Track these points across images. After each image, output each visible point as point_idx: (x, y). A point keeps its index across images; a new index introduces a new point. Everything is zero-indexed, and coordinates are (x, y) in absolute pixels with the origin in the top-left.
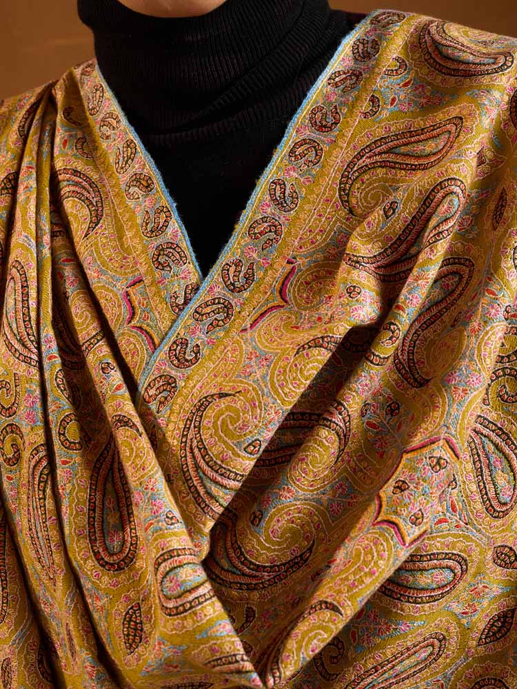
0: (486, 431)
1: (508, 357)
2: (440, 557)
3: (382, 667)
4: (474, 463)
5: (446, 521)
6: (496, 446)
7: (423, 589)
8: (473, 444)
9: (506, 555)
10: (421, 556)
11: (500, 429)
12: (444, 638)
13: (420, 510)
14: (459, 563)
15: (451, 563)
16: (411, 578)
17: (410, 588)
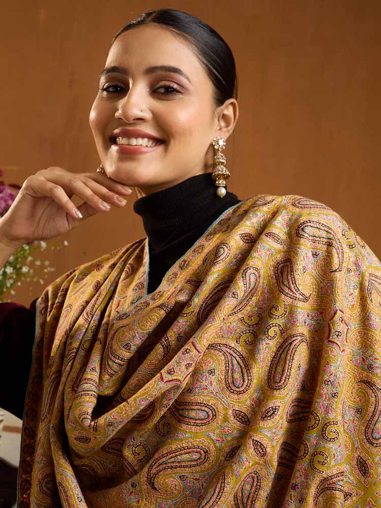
0: (235, 355)
1: (253, 325)
2: (201, 405)
3: (170, 454)
4: (226, 367)
5: (207, 389)
6: (238, 362)
7: (192, 418)
8: (227, 359)
9: (242, 416)
10: (193, 403)
11: (241, 355)
12: (207, 451)
13: (173, 368)
14: (211, 410)
15: (206, 409)
16: (187, 413)
17: (185, 417)
